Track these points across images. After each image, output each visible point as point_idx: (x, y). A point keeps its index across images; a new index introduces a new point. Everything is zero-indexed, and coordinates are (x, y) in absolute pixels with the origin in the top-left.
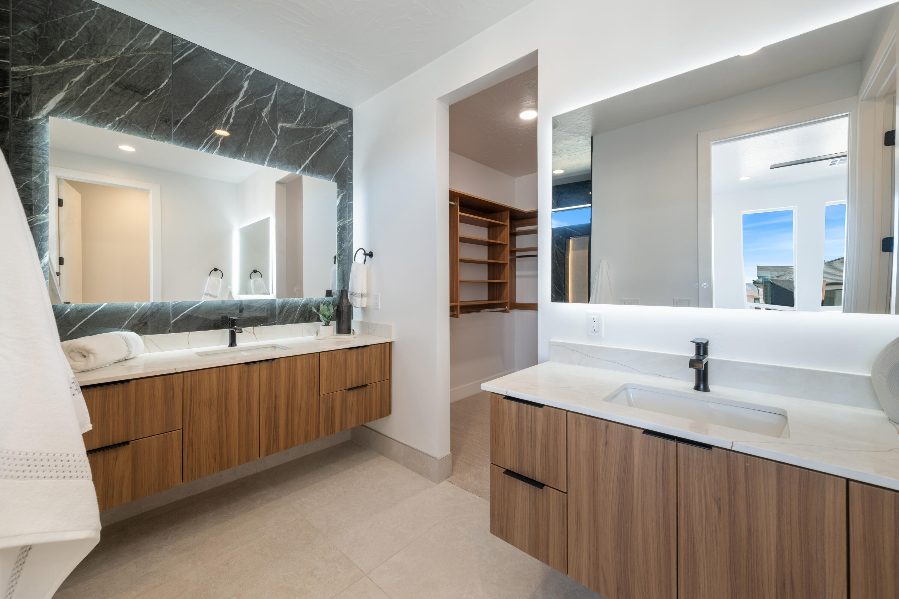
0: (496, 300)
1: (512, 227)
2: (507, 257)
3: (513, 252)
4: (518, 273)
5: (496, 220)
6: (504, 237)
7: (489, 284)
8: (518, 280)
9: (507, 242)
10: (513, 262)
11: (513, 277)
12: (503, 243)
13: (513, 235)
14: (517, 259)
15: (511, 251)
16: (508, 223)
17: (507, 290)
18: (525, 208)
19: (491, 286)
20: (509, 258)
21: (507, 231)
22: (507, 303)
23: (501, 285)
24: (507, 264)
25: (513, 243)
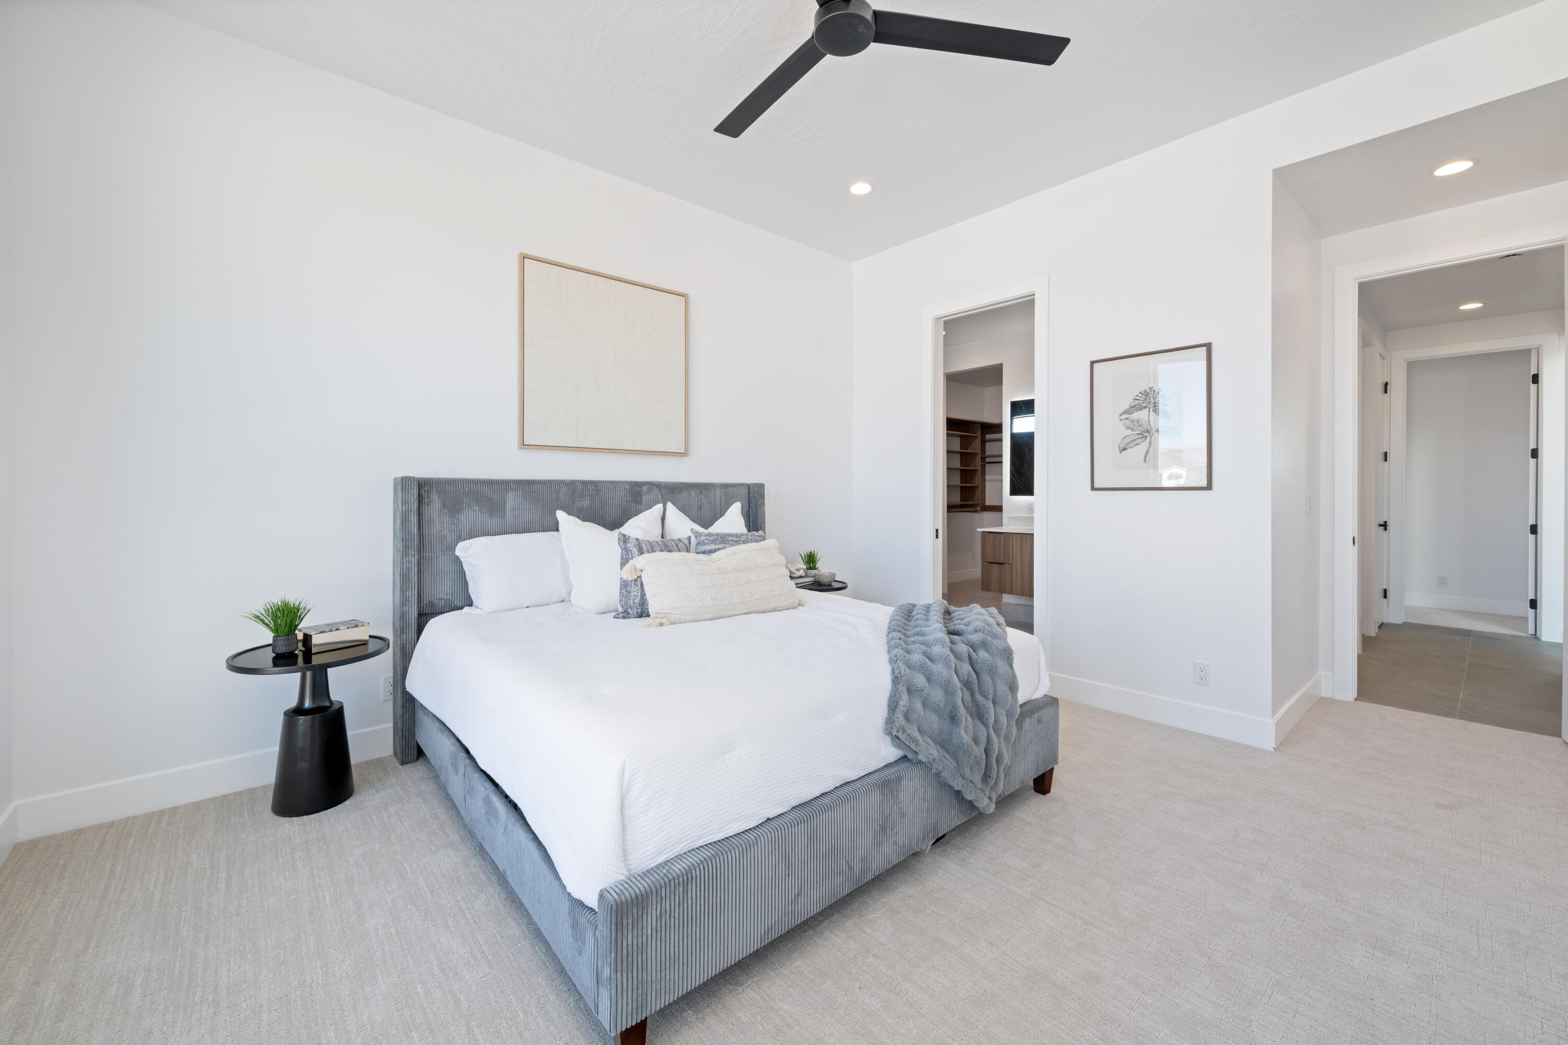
0: (968, 501)
1: (983, 435)
2: (978, 463)
3: (983, 459)
4: (987, 477)
5: (968, 433)
6: (976, 446)
7: (962, 487)
8: (987, 484)
9: (978, 451)
10: (983, 467)
11: (984, 481)
12: (975, 452)
13: (983, 442)
14: (987, 465)
15: (982, 458)
16: (979, 434)
17: (979, 491)
18: (993, 420)
19: (963, 489)
20: (980, 464)
21: (978, 440)
22: (978, 504)
23: (974, 488)
24: (978, 470)
25: (983, 449)
